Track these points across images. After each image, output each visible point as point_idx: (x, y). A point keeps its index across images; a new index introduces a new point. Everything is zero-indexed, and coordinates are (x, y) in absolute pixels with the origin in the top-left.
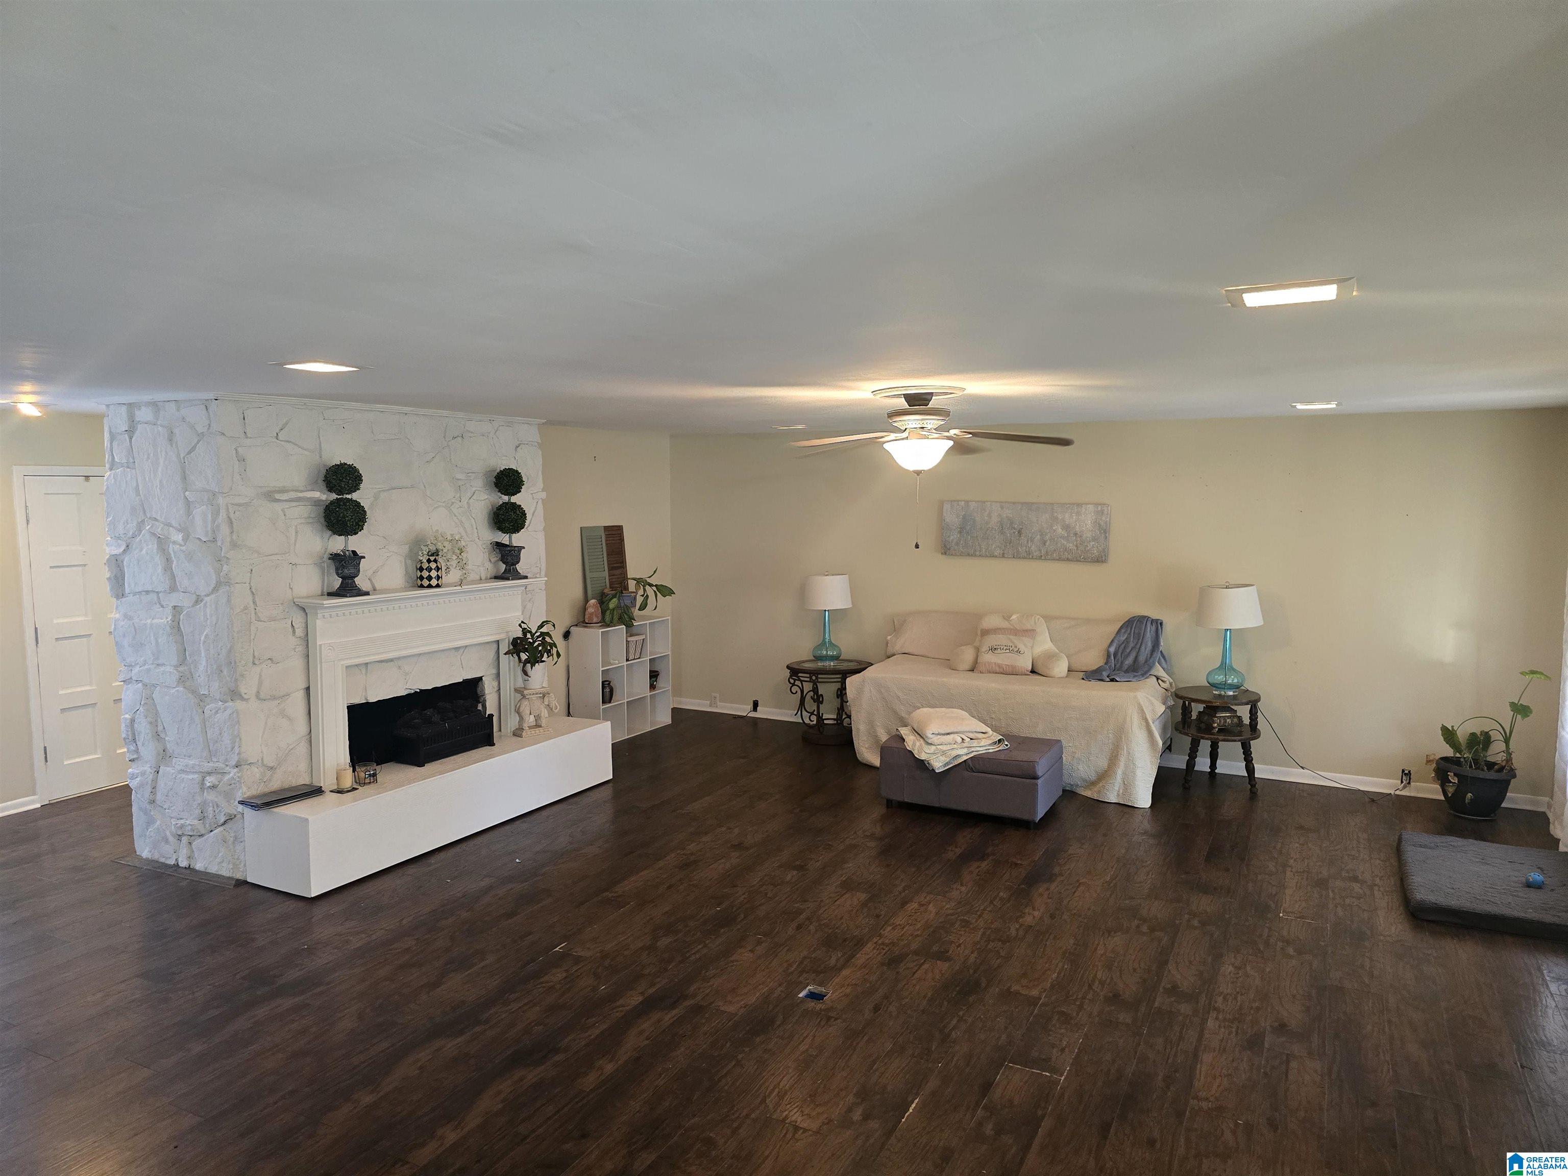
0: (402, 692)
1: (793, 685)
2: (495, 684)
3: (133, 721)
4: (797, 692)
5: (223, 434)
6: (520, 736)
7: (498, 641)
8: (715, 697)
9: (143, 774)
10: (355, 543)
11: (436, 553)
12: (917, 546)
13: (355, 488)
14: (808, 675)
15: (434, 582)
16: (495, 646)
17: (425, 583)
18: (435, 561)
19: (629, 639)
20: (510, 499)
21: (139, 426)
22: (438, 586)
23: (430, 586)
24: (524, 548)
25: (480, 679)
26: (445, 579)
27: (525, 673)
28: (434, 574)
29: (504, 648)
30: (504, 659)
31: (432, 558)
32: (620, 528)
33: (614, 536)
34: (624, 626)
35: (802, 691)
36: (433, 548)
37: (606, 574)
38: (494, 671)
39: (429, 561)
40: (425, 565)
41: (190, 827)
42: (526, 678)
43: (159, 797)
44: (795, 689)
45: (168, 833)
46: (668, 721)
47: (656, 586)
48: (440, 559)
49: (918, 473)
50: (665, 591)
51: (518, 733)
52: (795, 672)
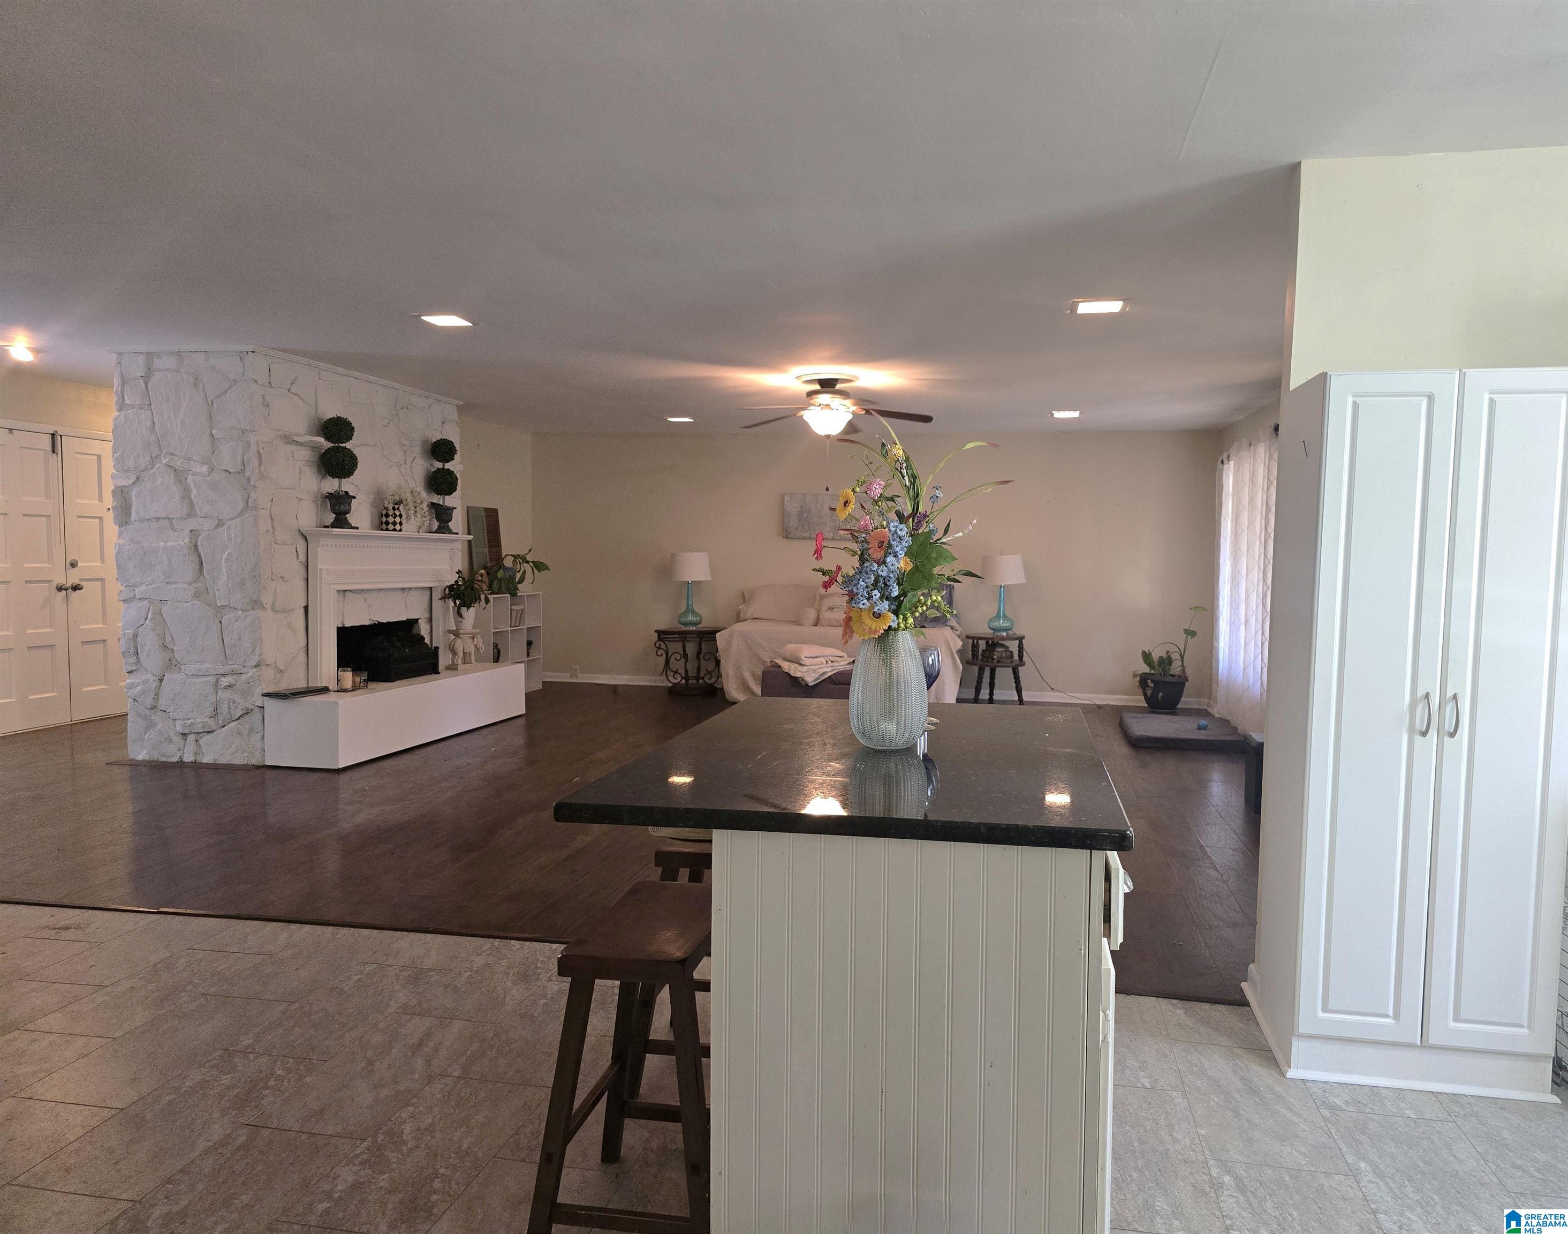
0: (367, 623)
1: (659, 648)
2: (428, 627)
3: (136, 636)
4: (662, 655)
5: (256, 381)
6: (456, 669)
7: (431, 588)
8: (576, 670)
9: (145, 682)
10: (347, 485)
11: (400, 502)
12: (827, 489)
13: (349, 438)
14: (678, 636)
15: (398, 527)
16: (428, 593)
17: (391, 527)
18: (398, 509)
19: (513, 607)
20: (444, 466)
21: (157, 373)
22: (400, 530)
23: (395, 530)
24: (455, 508)
25: (416, 621)
26: (404, 527)
27: (460, 615)
28: (398, 520)
29: (437, 595)
30: (437, 604)
31: (396, 507)
32: (495, 512)
33: (492, 515)
34: (508, 595)
35: (667, 654)
36: (397, 498)
37: (486, 550)
38: (427, 616)
39: (394, 509)
40: (391, 512)
41: (201, 725)
42: (460, 619)
43: (163, 703)
44: (660, 652)
45: (172, 734)
46: (540, 686)
47: (533, 562)
48: (401, 507)
49: (828, 436)
50: (539, 566)
51: (452, 668)
52: (662, 635)
